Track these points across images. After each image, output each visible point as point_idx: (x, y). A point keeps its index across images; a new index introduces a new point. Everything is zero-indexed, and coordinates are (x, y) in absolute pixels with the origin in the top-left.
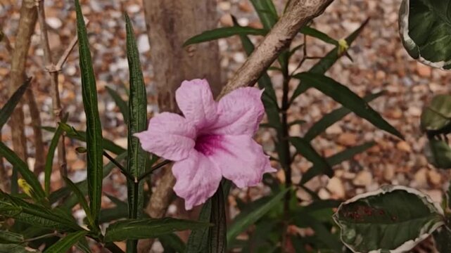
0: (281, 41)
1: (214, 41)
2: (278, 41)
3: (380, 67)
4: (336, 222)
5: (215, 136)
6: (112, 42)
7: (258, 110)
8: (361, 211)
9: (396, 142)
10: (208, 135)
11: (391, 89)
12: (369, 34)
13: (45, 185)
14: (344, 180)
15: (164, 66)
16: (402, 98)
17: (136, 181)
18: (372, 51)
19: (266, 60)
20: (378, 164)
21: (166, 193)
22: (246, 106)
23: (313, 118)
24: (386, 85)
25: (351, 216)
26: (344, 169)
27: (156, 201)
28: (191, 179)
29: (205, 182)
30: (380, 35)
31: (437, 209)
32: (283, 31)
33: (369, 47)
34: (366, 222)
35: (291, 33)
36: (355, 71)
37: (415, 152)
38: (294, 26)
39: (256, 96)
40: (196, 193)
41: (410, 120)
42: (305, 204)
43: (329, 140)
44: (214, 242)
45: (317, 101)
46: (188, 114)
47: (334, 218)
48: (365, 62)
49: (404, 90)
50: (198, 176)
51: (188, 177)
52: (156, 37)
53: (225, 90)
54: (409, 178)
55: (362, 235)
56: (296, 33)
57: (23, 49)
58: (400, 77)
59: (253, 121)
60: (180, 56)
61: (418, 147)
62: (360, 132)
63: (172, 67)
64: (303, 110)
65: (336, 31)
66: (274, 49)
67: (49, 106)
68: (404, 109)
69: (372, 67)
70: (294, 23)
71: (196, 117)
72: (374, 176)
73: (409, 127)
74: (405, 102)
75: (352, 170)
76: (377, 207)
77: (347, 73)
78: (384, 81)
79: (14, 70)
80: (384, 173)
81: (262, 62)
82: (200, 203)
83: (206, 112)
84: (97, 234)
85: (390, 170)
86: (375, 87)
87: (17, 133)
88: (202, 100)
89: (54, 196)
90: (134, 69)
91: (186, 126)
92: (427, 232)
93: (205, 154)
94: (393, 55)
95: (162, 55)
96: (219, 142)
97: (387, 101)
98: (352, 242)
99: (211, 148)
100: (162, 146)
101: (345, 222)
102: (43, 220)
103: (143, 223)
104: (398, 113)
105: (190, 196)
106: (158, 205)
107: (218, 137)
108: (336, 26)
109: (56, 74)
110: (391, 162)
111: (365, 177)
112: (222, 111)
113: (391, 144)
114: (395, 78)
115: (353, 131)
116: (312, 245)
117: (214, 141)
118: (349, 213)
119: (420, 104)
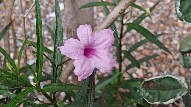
0: (122, 10)
1: (92, 8)
2: (120, 9)
3: (162, 22)
4: (141, 89)
5: (92, 50)
6: (47, 5)
7: (112, 39)
8: (152, 85)
9: (167, 55)
10: (89, 49)
11: (166, 32)
12: (158, 8)
13: (18, 66)
14: (143, 70)
15: (70, 17)
16: (170, 36)
17: (57, 67)
18: (158, 15)
19: (115, 17)
20: (158, 63)
21: (68, 72)
22: (107, 37)
23: (132, 43)
24: (164, 30)
25: (148, 87)
26: (144, 65)
27: (64, 75)
28: (81, 68)
29: (88, 69)
30: (162, 9)
31: (185, 86)
32: (123, 5)
33: (157, 13)
34: (154, 89)
35: (126, 6)
36: (151, 23)
37: (174, 59)
38: (128, 3)
39: (111, 33)
40: (83, 74)
41: (173, 46)
42: (126, 79)
43: (138, 52)
44: (89, 96)
45: (134, 35)
46: (81, 39)
47: (140, 87)
48: (155, 20)
49: (171, 32)
50: (85, 66)
51: (80, 67)
52: (67, 5)
53: (96, 29)
54: (171, 70)
55: (152, 95)
56: (128, 6)
57: (11, 7)
58: (170, 27)
59: (109, 44)
60: (77, 13)
61: (176, 57)
62: (151, 50)
63: (73, 18)
64: (128, 39)
65: (143, 6)
66: (118, 13)
67: (20, 31)
68: (171, 41)
69: (158, 22)
70: (128, 2)
71: (85, 41)
72: (156, 69)
73: (172, 49)
74: (171, 38)
75: (147, 66)
76: (159, 83)
77: (147, 24)
78: (163, 28)
79: (6, 15)
80: (161, 67)
81: (113, 18)
82: (85, 78)
83: (89, 39)
84: (39, 88)
85: (163, 66)
86: (159, 30)
87: (7, 42)
88: (88, 34)
89: (21, 70)
90: (58, 18)
91: (80, 45)
92: (180, 95)
93: (88, 57)
94: (168, 17)
95: (69, 12)
96: (94, 52)
97: (164, 37)
98: (147, 98)
99: (90, 55)
100: (70, 53)
101: (145, 89)
102: (17, 81)
103: (59, 85)
104: (168, 42)
105: (80, 75)
106: (64, 77)
107: (94, 50)
108: (144, 4)
109: (24, 18)
110: (164, 63)
111: (152, 69)
112: (96, 39)
113: (164, 56)
114: (168, 28)
115: (148, 49)
116: (128, 97)
117: (92, 52)
118: (147, 85)
119: (178, 39)
